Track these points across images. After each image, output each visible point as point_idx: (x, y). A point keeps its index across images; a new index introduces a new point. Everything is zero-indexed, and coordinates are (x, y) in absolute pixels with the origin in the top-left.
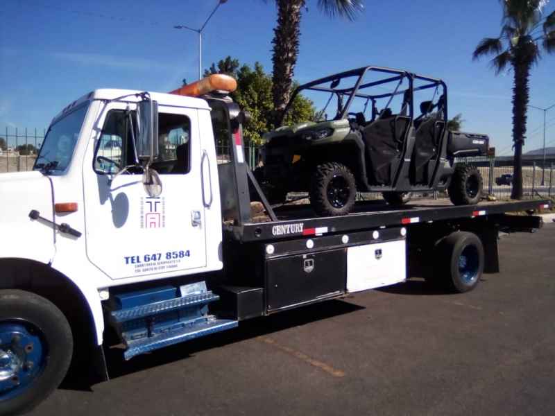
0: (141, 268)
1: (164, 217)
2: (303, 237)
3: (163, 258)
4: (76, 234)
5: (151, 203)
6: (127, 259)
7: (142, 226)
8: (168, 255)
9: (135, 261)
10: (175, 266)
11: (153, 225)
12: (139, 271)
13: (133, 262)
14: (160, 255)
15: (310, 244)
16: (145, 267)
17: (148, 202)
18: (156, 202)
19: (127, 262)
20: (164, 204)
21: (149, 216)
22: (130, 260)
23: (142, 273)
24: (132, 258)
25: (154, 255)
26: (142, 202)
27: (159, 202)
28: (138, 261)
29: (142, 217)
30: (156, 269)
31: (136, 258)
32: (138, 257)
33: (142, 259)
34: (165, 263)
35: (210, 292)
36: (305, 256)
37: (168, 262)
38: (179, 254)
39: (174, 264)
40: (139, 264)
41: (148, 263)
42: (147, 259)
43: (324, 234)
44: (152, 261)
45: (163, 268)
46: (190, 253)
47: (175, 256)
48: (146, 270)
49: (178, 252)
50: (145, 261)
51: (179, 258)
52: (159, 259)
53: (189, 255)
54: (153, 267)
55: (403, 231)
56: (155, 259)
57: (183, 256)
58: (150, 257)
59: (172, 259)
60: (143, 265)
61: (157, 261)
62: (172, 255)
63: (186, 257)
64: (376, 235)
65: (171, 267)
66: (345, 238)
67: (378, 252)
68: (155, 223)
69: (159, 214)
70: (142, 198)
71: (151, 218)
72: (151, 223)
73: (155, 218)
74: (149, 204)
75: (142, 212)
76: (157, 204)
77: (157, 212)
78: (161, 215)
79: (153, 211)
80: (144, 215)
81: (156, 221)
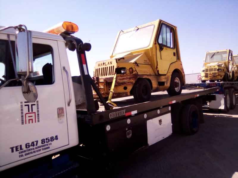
0: (24, 154)
1: (38, 114)
3: (40, 144)
5: (28, 105)
6: (12, 149)
7: (23, 123)
8: (43, 141)
9: (19, 149)
10: (49, 148)
11: (31, 121)
12: (22, 156)
13: (17, 150)
14: (37, 141)
15: (129, 121)
16: (27, 152)
17: (25, 105)
18: (32, 105)
19: (13, 151)
20: (38, 106)
21: (27, 115)
22: (15, 149)
23: (25, 157)
24: (17, 148)
25: (33, 143)
26: (22, 106)
27: (35, 105)
28: (21, 149)
29: (22, 116)
30: (34, 152)
31: (19, 147)
32: (21, 146)
33: (24, 147)
34: (41, 146)
36: (127, 129)
37: (43, 146)
38: (50, 139)
39: (47, 147)
40: (22, 151)
41: (28, 149)
42: (28, 147)
43: (136, 115)
44: (31, 147)
45: (40, 150)
46: (58, 137)
47: (48, 141)
48: (27, 154)
49: (50, 137)
50: (26, 147)
51: (50, 142)
52: (37, 145)
53: (57, 139)
54: (32, 151)
55: (170, 108)
56: (34, 145)
57: (53, 140)
58: (30, 144)
59: (46, 143)
60: (25, 151)
61: (35, 146)
62: (45, 141)
63: (55, 141)
64: (159, 111)
65: (46, 149)
66: (145, 116)
67: (160, 121)
68: (32, 120)
69: (35, 113)
70: (21, 103)
71: (29, 117)
72: (29, 120)
73: (32, 116)
74: (27, 107)
75: (22, 113)
76: (33, 106)
77: (33, 112)
78: (36, 113)
79: (30, 111)
80: (24, 115)
81: (33, 118)
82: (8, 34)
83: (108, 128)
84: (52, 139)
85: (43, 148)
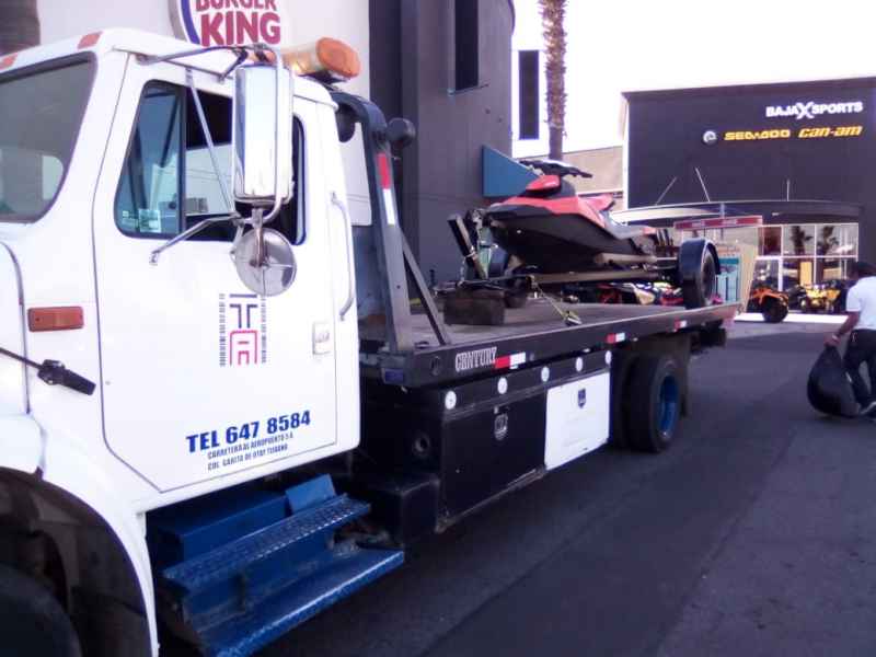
0: (220, 459)
1: (264, 338)
2: (492, 374)
3: (263, 433)
4: (84, 386)
5: (239, 306)
6: (192, 439)
7: (222, 362)
8: (272, 425)
9: (209, 443)
10: (284, 447)
11: (244, 357)
12: (215, 465)
13: (203, 447)
14: (257, 424)
15: (502, 385)
16: (229, 456)
17: (232, 306)
18: (249, 306)
19: (192, 449)
20: (263, 311)
21: (237, 338)
22: (198, 442)
23: (223, 470)
24: (203, 440)
25: (246, 427)
26: (222, 305)
27: (255, 306)
28: (215, 444)
29: (223, 340)
30: (248, 457)
31: (209, 437)
32: (214, 434)
33: (221, 438)
34: (265, 441)
35: (343, 499)
36: (496, 411)
37: (270, 440)
38: (290, 421)
39: (280, 443)
40: (216, 449)
41: (234, 445)
42: (232, 438)
43: (521, 367)
44: (241, 441)
45: (262, 453)
46: (311, 416)
47: (283, 425)
48: (230, 462)
49: (290, 414)
50: (228, 441)
51: (290, 429)
52: (255, 435)
53: (308, 422)
54: (243, 453)
55: (608, 356)
56: (247, 436)
57: (298, 425)
58: (238, 432)
59: (279, 433)
60: (223, 452)
61: (251, 439)
62: (278, 425)
63: (302, 426)
64: (579, 363)
65: (277, 449)
66: (545, 373)
67: (582, 394)
68: (247, 353)
69: (255, 332)
70: (222, 296)
71: (241, 343)
72: (240, 353)
73: (246, 343)
74: (236, 310)
75: (222, 329)
76: (252, 310)
77: (253, 327)
78: (260, 335)
79: (244, 327)
80: (227, 336)
81: (250, 348)
82: (189, 68)
83: (451, 400)
84: (296, 420)
85: (272, 446)
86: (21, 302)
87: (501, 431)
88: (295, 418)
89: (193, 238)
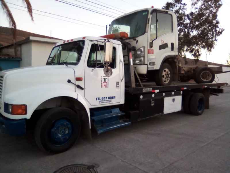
0: (101, 102)
1: (108, 84)
2: (152, 93)
3: (107, 99)
4: (82, 89)
5: (104, 78)
6: (97, 98)
7: (101, 87)
8: (109, 98)
9: (99, 99)
10: (111, 102)
11: (105, 87)
12: (100, 103)
13: (98, 100)
14: (106, 97)
15: (153, 95)
16: (102, 102)
17: (103, 78)
18: (106, 78)
19: (97, 100)
20: (108, 79)
21: (104, 83)
22: (97, 99)
23: (101, 104)
24: (98, 99)
25: (105, 97)
26: (102, 78)
27: (107, 78)
28: (100, 100)
29: (102, 83)
30: (105, 102)
31: (99, 98)
32: (100, 98)
33: (101, 99)
35: (121, 112)
36: (152, 100)
37: (109, 100)
43: (158, 92)
44: (104, 100)
45: (107, 102)
46: (116, 97)
48: (102, 103)
51: (112, 99)
55: (181, 92)
60: (101, 101)
63: (114, 99)
64: (173, 93)
65: (110, 102)
66: (164, 94)
67: (174, 100)
70: (102, 77)
71: (104, 84)
74: (104, 79)
75: (102, 82)
76: (106, 79)
77: (106, 82)
79: (105, 82)
81: (106, 85)
82: (98, 41)
83: (141, 97)
85: (109, 101)
86: (75, 77)
87: (153, 104)
88: (113, 97)
89: (98, 68)
